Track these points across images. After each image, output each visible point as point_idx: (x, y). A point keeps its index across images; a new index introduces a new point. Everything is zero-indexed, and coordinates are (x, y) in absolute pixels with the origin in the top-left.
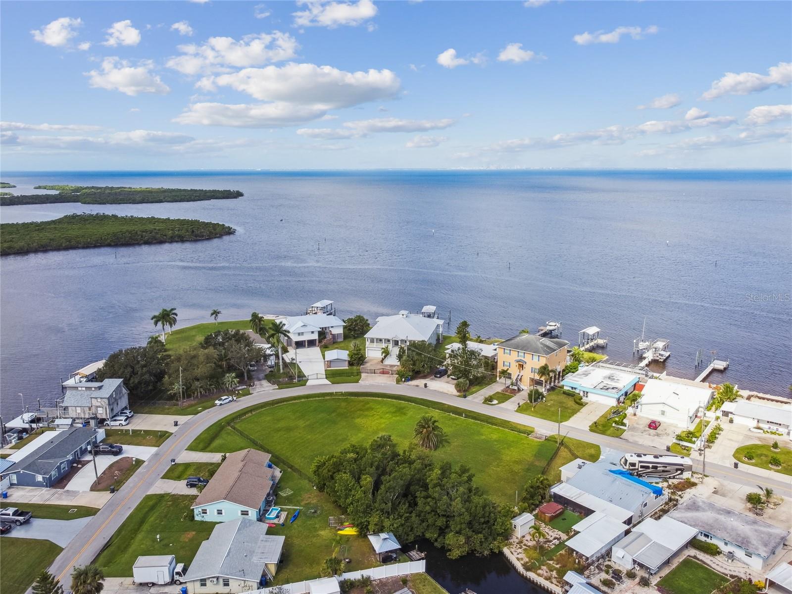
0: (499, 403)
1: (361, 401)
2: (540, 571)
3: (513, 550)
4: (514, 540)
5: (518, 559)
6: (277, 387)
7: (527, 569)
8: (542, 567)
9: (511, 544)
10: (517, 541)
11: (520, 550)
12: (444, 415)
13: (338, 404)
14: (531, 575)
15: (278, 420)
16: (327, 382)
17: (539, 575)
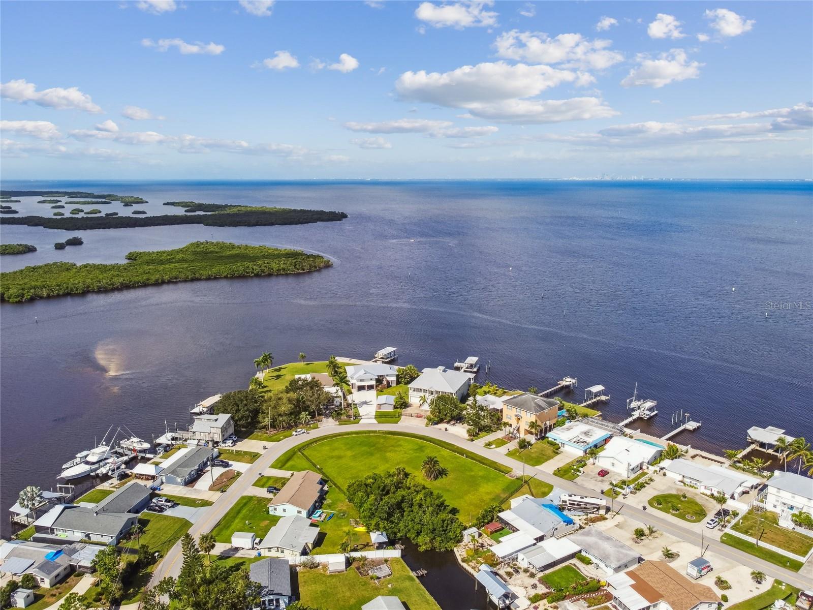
0: (496, 447)
1: (394, 439)
2: (470, 563)
3: (459, 549)
4: (463, 543)
5: (460, 555)
6: (338, 423)
7: (463, 561)
8: (473, 561)
9: (460, 546)
10: (464, 545)
11: (464, 550)
12: (451, 454)
13: (378, 440)
14: (464, 565)
15: (334, 450)
16: (375, 421)
17: (469, 565)
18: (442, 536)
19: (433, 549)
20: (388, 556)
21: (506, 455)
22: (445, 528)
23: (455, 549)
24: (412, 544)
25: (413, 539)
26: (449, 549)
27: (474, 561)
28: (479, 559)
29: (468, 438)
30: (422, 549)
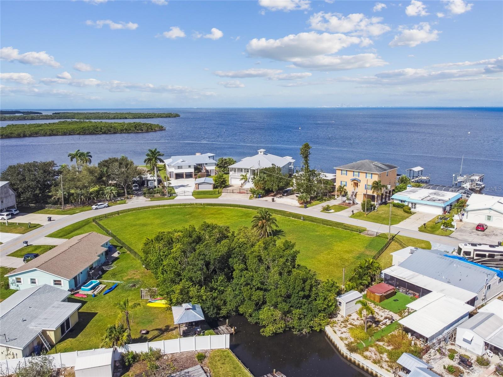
2: (367, 353)
3: (336, 329)
4: (339, 318)
5: (342, 339)
6: (150, 200)
7: (352, 349)
8: (370, 348)
9: (334, 323)
10: (342, 319)
11: (344, 329)
13: (195, 210)
14: (356, 357)
16: (192, 197)
17: (366, 357)
18: (303, 307)
19: (288, 330)
20: (206, 349)
21: (351, 217)
22: (307, 293)
23: (328, 330)
24: (249, 323)
25: (251, 316)
26: (317, 329)
27: (373, 349)
28: (381, 343)
29: (300, 205)
30: (268, 331)
